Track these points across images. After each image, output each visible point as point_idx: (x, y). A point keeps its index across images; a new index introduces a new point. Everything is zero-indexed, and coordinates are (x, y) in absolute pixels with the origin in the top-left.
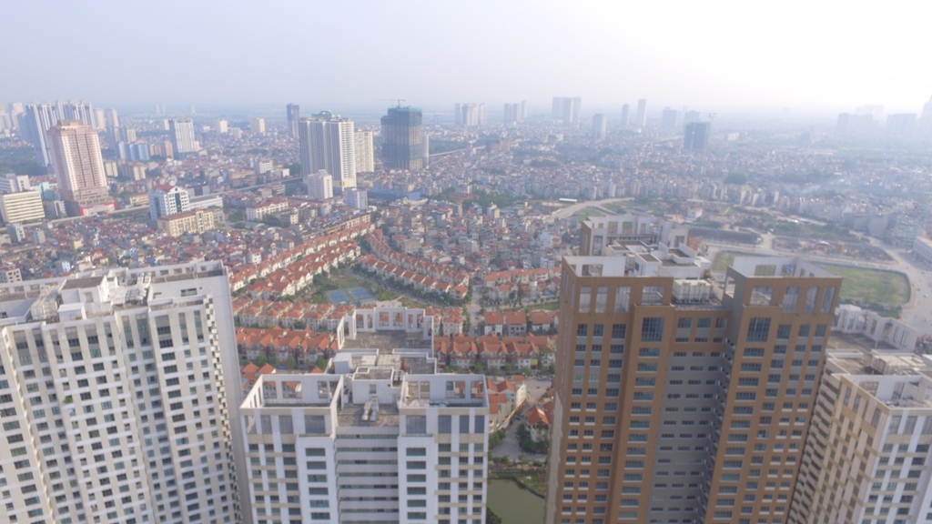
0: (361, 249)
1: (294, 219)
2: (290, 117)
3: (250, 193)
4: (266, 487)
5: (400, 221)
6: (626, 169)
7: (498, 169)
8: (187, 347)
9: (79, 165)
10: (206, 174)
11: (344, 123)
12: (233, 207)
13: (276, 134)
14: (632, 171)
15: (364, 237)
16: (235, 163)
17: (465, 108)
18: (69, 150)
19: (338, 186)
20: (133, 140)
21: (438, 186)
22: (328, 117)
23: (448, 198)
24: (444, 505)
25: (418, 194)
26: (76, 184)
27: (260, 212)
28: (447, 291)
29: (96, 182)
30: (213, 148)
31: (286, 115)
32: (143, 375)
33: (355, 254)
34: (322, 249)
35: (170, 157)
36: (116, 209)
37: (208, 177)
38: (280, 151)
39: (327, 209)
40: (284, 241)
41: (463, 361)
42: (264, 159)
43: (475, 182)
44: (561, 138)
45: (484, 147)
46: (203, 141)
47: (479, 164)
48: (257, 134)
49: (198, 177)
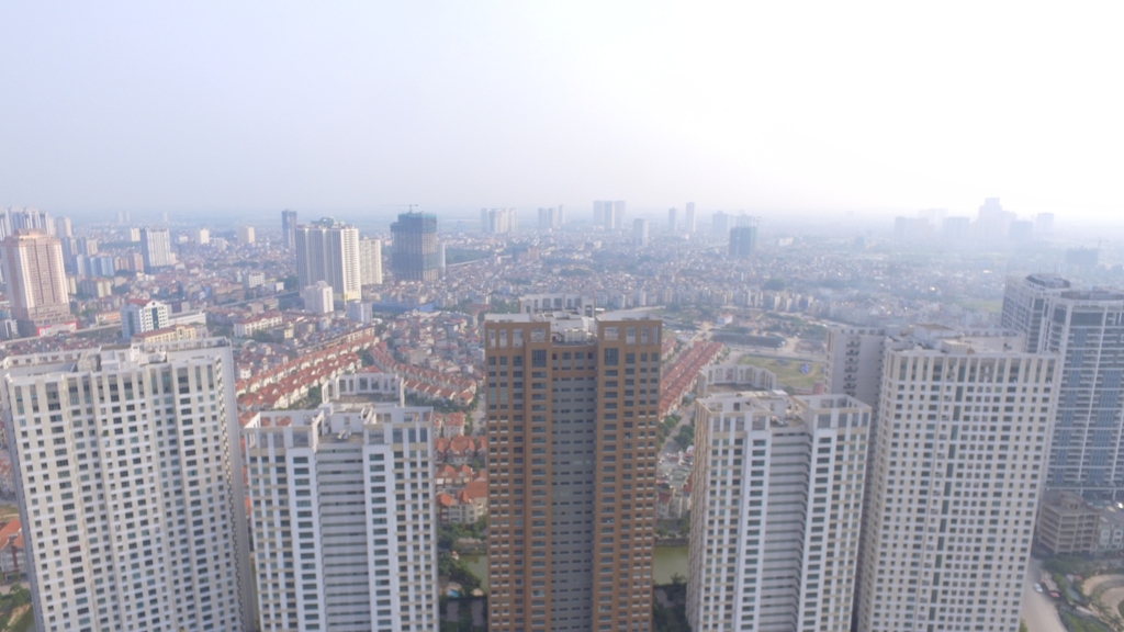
0: (363, 363)
1: (289, 334)
2: (285, 225)
3: (237, 309)
4: (262, 493)
5: (408, 333)
6: (661, 277)
7: (524, 279)
8: (200, 394)
9: (37, 278)
10: (185, 289)
11: (348, 230)
12: (217, 324)
13: (268, 244)
14: (668, 278)
15: (367, 351)
16: (219, 277)
17: (493, 214)
18: (26, 262)
19: (340, 299)
20: (93, 253)
21: (454, 297)
22: (329, 223)
23: (464, 310)
24: (401, 502)
25: (431, 306)
26: (32, 301)
27: (249, 328)
28: (451, 398)
29: (55, 298)
30: (192, 261)
31: (281, 223)
32: (164, 417)
33: (356, 367)
34: (319, 363)
35: (139, 271)
36: (78, 327)
37: (187, 293)
38: (273, 263)
39: (327, 323)
40: (277, 355)
41: (460, 460)
42: (254, 272)
43: (495, 292)
44: (598, 245)
45: (510, 256)
46: (180, 254)
47: (503, 274)
48: (246, 245)
49: (174, 294)
